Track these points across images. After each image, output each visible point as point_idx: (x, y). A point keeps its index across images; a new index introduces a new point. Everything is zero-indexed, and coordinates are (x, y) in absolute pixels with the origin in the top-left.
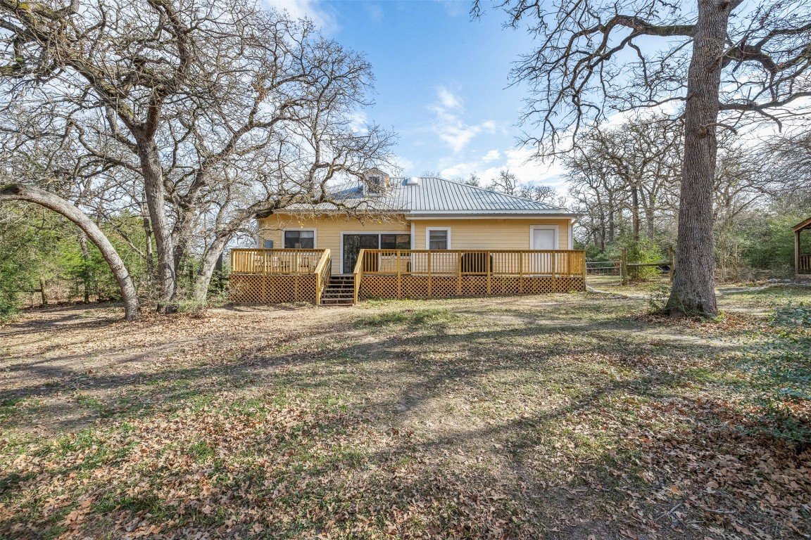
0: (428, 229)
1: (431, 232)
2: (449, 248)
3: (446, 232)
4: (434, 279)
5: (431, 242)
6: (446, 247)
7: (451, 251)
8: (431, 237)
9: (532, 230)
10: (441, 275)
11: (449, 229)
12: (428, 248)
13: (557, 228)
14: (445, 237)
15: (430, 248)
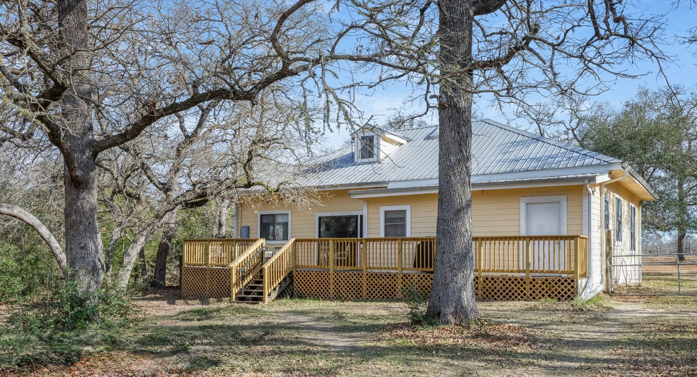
0: (383, 209)
1: (386, 212)
2: (408, 235)
3: (404, 212)
4: (371, 276)
5: (386, 227)
6: (404, 233)
7: (410, 239)
8: (387, 220)
9: (523, 206)
10: (382, 271)
11: (407, 208)
12: (382, 235)
13: (563, 199)
14: (403, 219)
15: (386, 234)
